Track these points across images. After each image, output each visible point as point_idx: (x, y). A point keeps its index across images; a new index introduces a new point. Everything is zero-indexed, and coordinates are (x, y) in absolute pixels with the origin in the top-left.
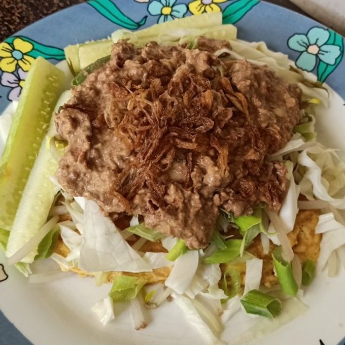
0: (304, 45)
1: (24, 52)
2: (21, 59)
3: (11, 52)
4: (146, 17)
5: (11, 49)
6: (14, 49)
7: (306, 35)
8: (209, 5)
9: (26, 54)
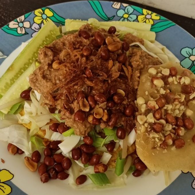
0: (189, 54)
1: (48, 16)
2: (45, 19)
3: (42, 14)
4: (114, 16)
5: (42, 13)
6: (44, 13)
7: (192, 49)
8: (149, 19)
9: (48, 17)
